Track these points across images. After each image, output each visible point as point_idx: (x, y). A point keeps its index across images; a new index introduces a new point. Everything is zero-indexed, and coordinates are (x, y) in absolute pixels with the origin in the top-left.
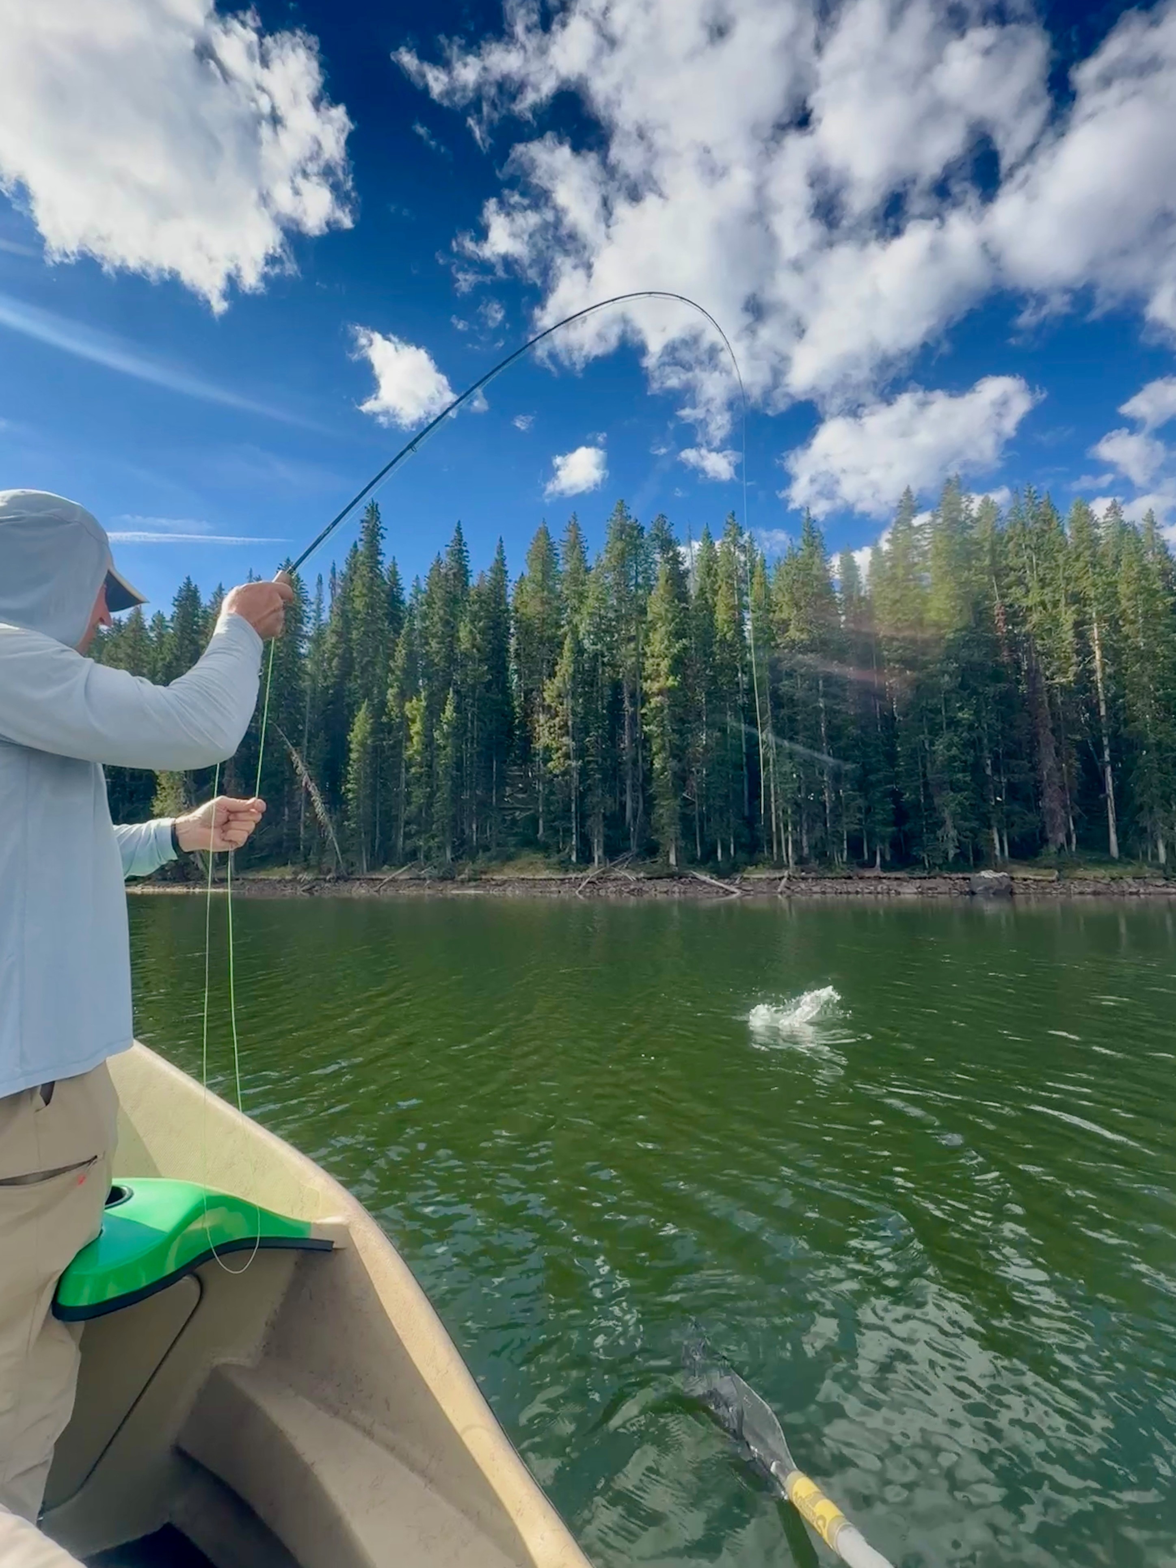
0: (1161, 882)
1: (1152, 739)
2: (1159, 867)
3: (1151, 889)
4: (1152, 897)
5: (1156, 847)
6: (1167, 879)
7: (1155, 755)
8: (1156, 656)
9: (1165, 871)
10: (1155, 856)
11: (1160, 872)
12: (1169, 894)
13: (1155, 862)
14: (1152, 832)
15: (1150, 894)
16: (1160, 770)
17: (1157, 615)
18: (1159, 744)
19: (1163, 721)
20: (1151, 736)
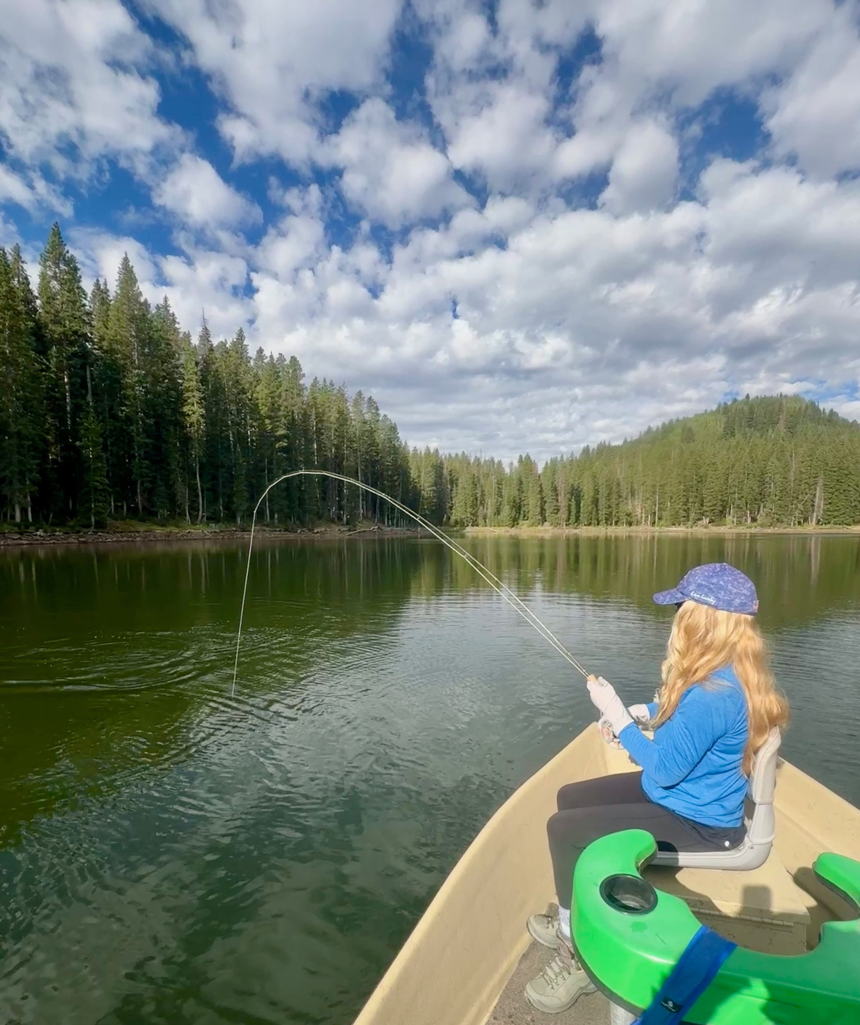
0: (18, 536)
1: (13, 428)
2: (16, 525)
3: (9, 542)
4: (9, 547)
5: (14, 510)
6: (21, 534)
7: (15, 441)
8: (18, 365)
9: (19, 528)
10: (13, 517)
11: (16, 529)
12: (22, 544)
13: (12, 521)
14: (11, 499)
15: (8, 545)
16: (19, 453)
17: (19, 331)
18: (19, 433)
19: (22, 416)
20: (13, 425)
